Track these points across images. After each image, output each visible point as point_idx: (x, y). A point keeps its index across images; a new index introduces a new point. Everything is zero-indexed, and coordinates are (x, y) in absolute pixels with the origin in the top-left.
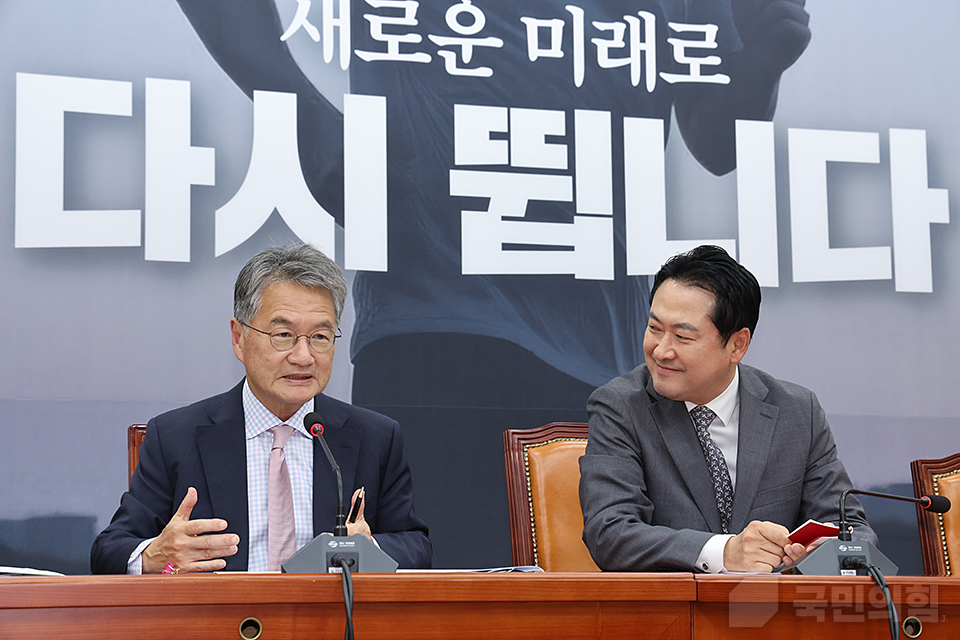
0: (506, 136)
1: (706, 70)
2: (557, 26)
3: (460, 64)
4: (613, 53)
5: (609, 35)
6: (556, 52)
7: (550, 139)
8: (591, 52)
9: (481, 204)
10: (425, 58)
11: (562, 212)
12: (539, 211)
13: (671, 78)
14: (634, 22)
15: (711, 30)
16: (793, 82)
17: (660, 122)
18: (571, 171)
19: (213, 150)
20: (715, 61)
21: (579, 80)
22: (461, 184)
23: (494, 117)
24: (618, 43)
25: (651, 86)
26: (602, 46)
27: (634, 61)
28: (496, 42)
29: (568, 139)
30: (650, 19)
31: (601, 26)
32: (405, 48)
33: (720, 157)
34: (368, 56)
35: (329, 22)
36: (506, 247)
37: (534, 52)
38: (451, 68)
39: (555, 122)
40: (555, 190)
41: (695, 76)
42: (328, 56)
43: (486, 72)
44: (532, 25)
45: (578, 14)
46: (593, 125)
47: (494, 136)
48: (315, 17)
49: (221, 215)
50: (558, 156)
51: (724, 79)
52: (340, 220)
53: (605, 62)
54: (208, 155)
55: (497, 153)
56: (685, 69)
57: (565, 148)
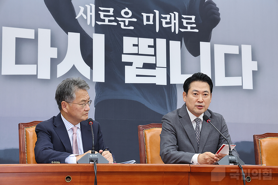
0: (137, 45)
1: (192, 28)
2: (151, 15)
3: (125, 26)
4: (167, 23)
5: (166, 18)
6: (151, 22)
7: (149, 46)
8: (161, 23)
9: (130, 64)
10: (115, 24)
11: (152, 66)
12: (146, 66)
13: (182, 30)
14: (172, 15)
15: (193, 17)
16: (216, 32)
17: (180, 42)
18: (155, 55)
19: (57, 48)
20: (194, 26)
21: (157, 30)
22: (125, 58)
23: (134, 40)
24: (168, 20)
25: (177, 32)
26: (164, 21)
27: (172, 25)
28: (135, 20)
29: (154, 46)
30: (177, 14)
31: (163, 16)
32: (110, 21)
33: (196, 52)
34: (100, 23)
35: (89, 14)
36: (137, 76)
37: (145, 23)
38: (122, 27)
39: (151, 41)
40: (151, 60)
41: (189, 30)
42: (89, 23)
43: (132, 28)
44: (145, 15)
45: (157, 12)
46: (161, 43)
47: (134, 45)
48: (85, 12)
49: (59, 66)
50: (151, 51)
51: (197, 31)
52: (92, 68)
53: (164, 25)
54: (55, 50)
55: (135, 50)
56: (186, 28)
57: (153, 49)
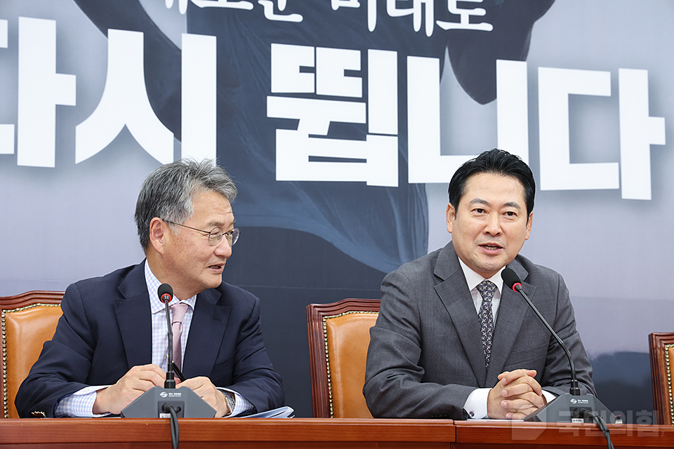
0: (312, 70)
1: (473, 19)
3: (276, 11)
4: (400, 4)
6: (354, 3)
7: (348, 73)
8: (382, 5)
9: (292, 124)
10: (248, 6)
11: (356, 132)
12: (339, 130)
13: (446, 26)
16: (543, 31)
17: (437, 61)
18: (364, 99)
19: (74, 77)
20: (481, 12)
21: (372, 25)
22: (276, 108)
23: (303, 54)
25: (429, 32)
27: (416, 11)
29: (363, 73)
33: (484, 90)
34: (202, 3)
36: (312, 159)
38: (269, 14)
39: (351, 58)
40: (352, 114)
41: (465, 24)
43: (297, 18)
46: (383, 62)
47: (304, 69)
49: (81, 130)
50: (353, 87)
51: (487, 27)
52: (178, 136)
53: (393, 11)
54: (70, 81)
55: (305, 83)
56: (457, 19)
57: (360, 80)
